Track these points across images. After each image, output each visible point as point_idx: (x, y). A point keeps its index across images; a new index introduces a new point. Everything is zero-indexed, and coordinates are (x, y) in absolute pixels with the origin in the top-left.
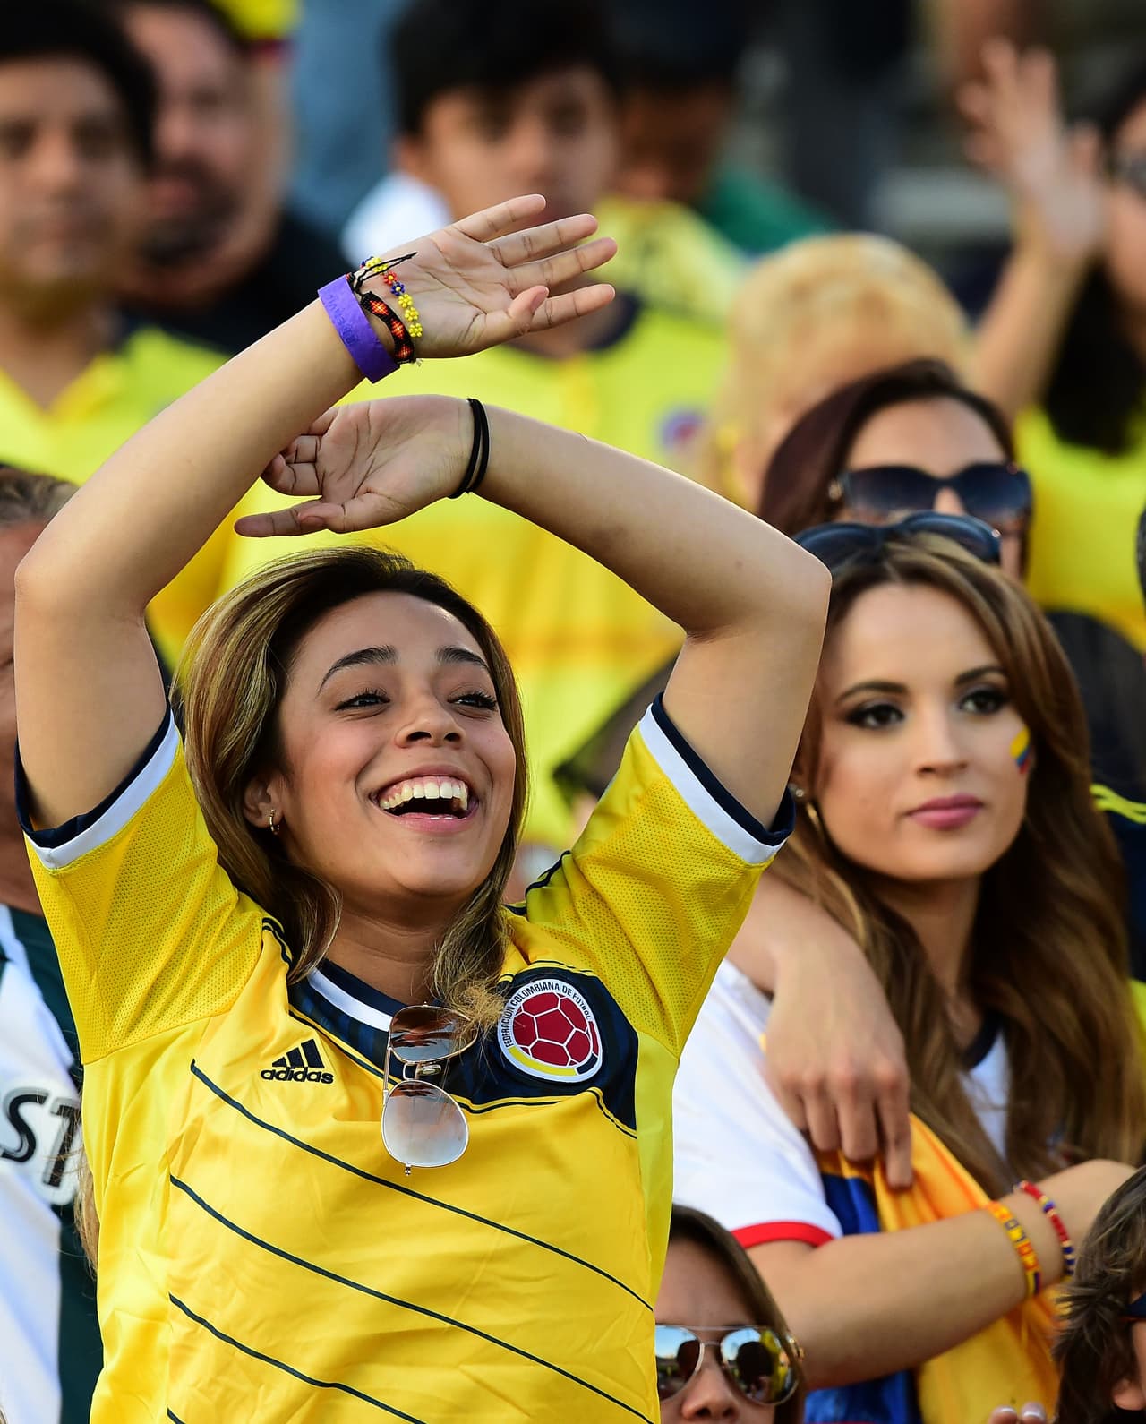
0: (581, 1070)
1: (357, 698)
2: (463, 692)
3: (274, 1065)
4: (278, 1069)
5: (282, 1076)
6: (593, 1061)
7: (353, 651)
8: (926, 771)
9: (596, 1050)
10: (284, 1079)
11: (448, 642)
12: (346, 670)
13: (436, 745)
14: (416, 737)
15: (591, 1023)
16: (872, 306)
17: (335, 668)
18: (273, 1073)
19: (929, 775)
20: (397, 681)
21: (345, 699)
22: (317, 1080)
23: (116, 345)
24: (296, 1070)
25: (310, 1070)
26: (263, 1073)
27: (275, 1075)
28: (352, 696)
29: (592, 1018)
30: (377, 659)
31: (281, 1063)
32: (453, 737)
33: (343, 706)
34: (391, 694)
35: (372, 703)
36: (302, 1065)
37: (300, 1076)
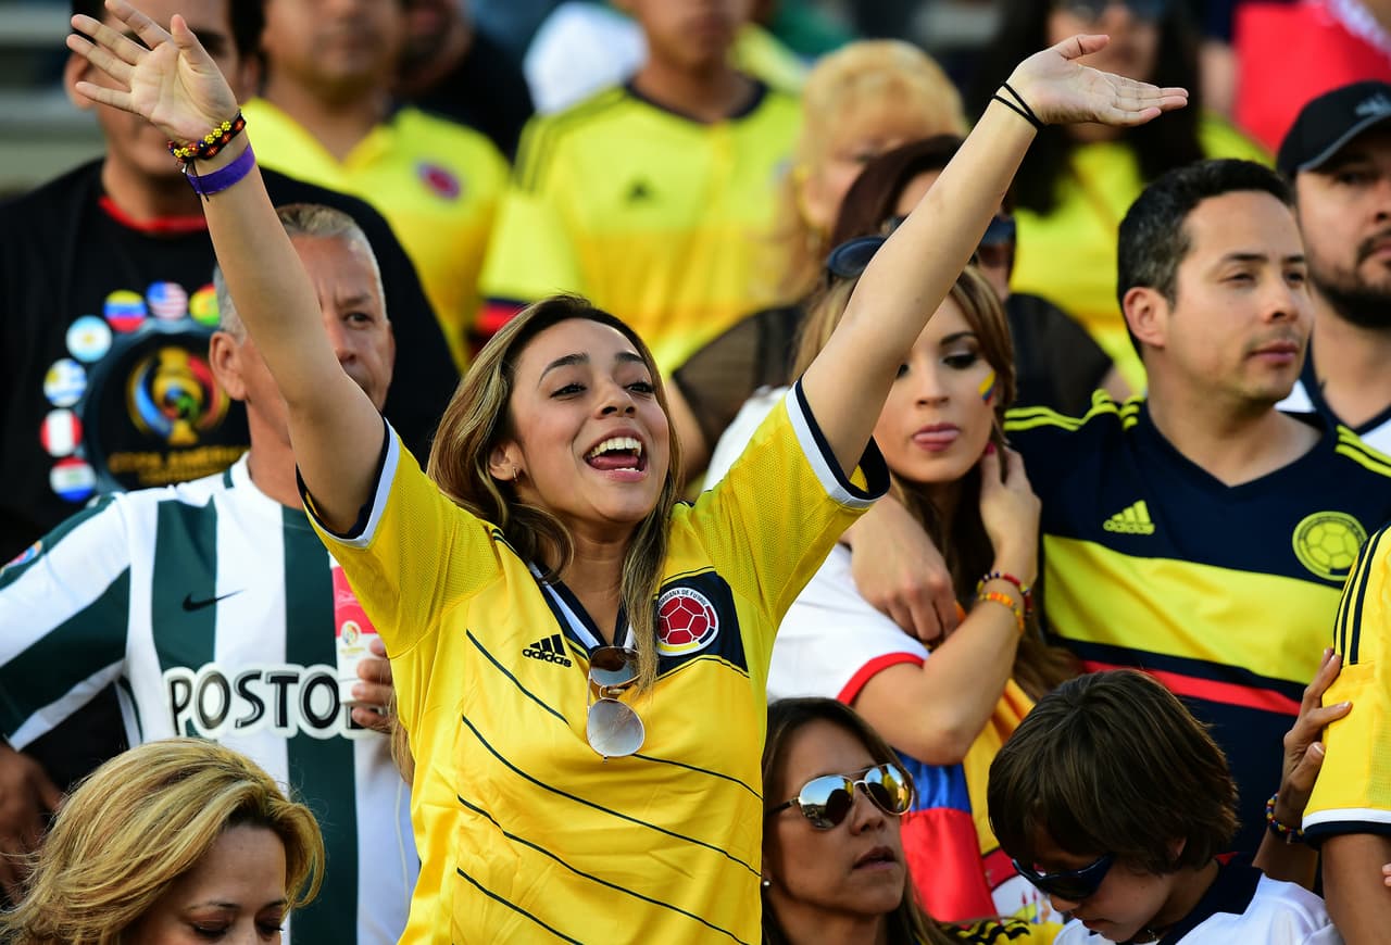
0: (701, 641)
1: (564, 389)
2: (634, 381)
3: (532, 646)
4: (534, 650)
5: (537, 655)
6: (711, 631)
7: (560, 357)
8: (922, 403)
9: (713, 623)
10: (539, 658)
11: (619, 350)
12: (556, 369)
13: (620, 416)
14: (607, 411)
15: (708, 608)
16: (896, 90)
17: (548, 370)
18: (530, 651)
19: (923, 406)
20: (590, 375)
21: (557, 389)
22: (561, 663)
23: (388, 118)
24: (547, 653)
25: (556, 655)
26: (525, 651)
27: (532, 654)
28: (561, 387)
29: (709, 604)
30: (576, 362)
31: (536, 645)
32: (631, 410)
33: (555, 394)
34: (587, 385)
35: (574, 391)
36: (551, 650)
37: (549, 658)
